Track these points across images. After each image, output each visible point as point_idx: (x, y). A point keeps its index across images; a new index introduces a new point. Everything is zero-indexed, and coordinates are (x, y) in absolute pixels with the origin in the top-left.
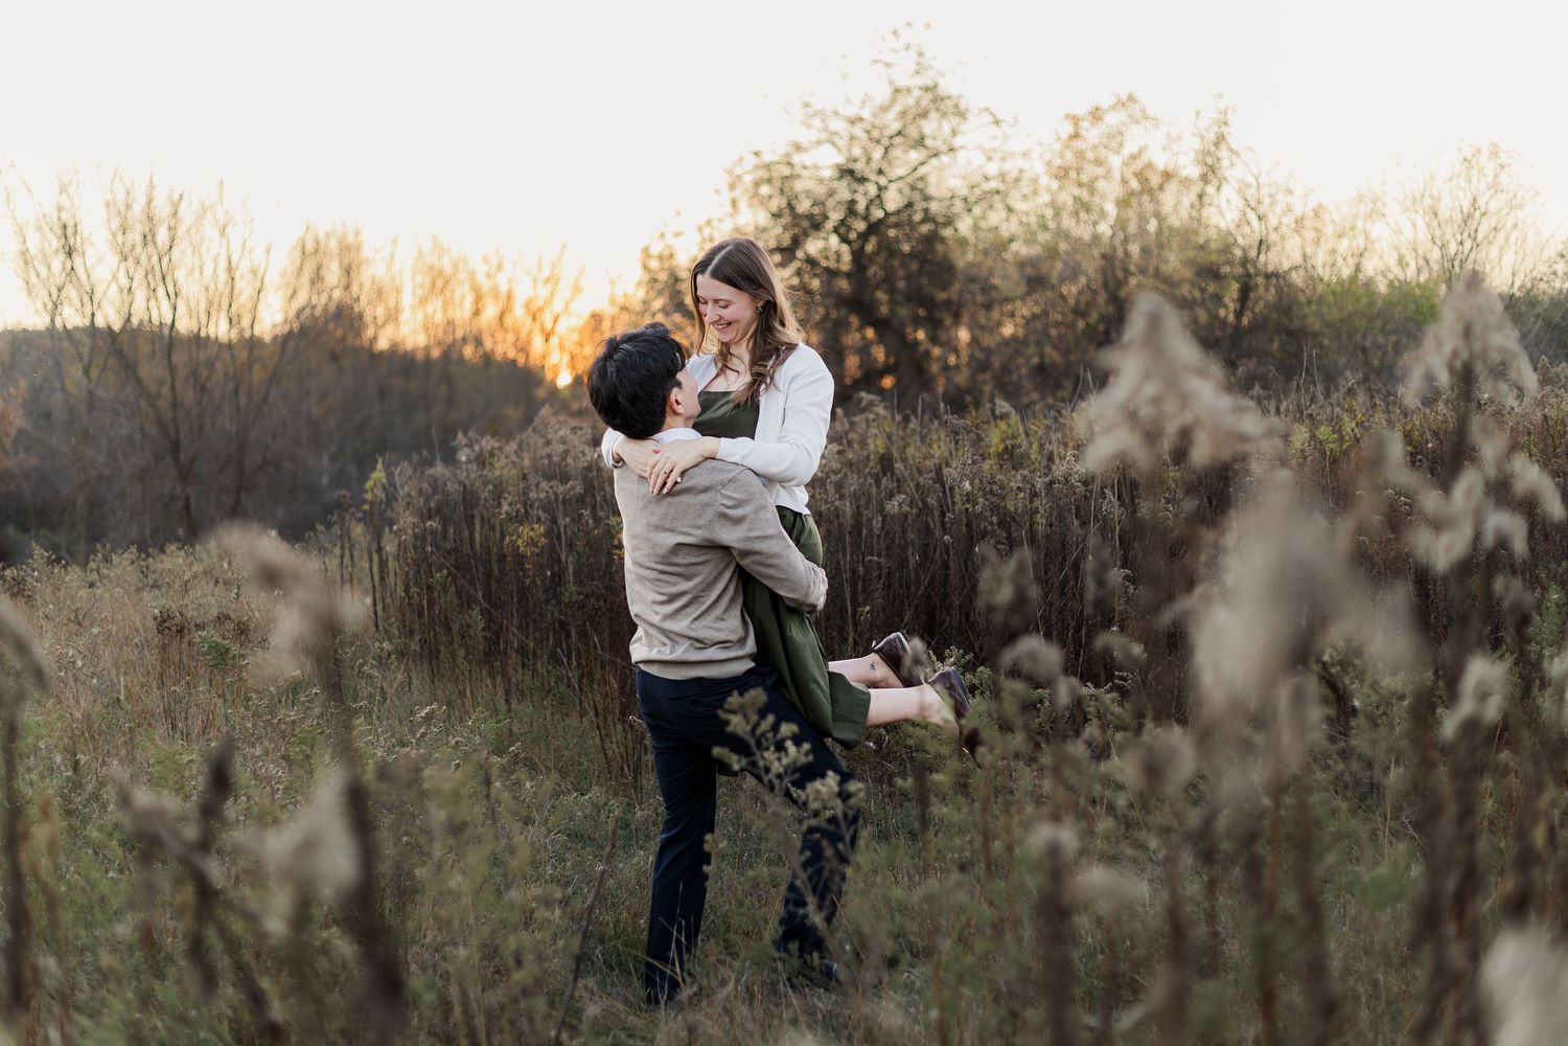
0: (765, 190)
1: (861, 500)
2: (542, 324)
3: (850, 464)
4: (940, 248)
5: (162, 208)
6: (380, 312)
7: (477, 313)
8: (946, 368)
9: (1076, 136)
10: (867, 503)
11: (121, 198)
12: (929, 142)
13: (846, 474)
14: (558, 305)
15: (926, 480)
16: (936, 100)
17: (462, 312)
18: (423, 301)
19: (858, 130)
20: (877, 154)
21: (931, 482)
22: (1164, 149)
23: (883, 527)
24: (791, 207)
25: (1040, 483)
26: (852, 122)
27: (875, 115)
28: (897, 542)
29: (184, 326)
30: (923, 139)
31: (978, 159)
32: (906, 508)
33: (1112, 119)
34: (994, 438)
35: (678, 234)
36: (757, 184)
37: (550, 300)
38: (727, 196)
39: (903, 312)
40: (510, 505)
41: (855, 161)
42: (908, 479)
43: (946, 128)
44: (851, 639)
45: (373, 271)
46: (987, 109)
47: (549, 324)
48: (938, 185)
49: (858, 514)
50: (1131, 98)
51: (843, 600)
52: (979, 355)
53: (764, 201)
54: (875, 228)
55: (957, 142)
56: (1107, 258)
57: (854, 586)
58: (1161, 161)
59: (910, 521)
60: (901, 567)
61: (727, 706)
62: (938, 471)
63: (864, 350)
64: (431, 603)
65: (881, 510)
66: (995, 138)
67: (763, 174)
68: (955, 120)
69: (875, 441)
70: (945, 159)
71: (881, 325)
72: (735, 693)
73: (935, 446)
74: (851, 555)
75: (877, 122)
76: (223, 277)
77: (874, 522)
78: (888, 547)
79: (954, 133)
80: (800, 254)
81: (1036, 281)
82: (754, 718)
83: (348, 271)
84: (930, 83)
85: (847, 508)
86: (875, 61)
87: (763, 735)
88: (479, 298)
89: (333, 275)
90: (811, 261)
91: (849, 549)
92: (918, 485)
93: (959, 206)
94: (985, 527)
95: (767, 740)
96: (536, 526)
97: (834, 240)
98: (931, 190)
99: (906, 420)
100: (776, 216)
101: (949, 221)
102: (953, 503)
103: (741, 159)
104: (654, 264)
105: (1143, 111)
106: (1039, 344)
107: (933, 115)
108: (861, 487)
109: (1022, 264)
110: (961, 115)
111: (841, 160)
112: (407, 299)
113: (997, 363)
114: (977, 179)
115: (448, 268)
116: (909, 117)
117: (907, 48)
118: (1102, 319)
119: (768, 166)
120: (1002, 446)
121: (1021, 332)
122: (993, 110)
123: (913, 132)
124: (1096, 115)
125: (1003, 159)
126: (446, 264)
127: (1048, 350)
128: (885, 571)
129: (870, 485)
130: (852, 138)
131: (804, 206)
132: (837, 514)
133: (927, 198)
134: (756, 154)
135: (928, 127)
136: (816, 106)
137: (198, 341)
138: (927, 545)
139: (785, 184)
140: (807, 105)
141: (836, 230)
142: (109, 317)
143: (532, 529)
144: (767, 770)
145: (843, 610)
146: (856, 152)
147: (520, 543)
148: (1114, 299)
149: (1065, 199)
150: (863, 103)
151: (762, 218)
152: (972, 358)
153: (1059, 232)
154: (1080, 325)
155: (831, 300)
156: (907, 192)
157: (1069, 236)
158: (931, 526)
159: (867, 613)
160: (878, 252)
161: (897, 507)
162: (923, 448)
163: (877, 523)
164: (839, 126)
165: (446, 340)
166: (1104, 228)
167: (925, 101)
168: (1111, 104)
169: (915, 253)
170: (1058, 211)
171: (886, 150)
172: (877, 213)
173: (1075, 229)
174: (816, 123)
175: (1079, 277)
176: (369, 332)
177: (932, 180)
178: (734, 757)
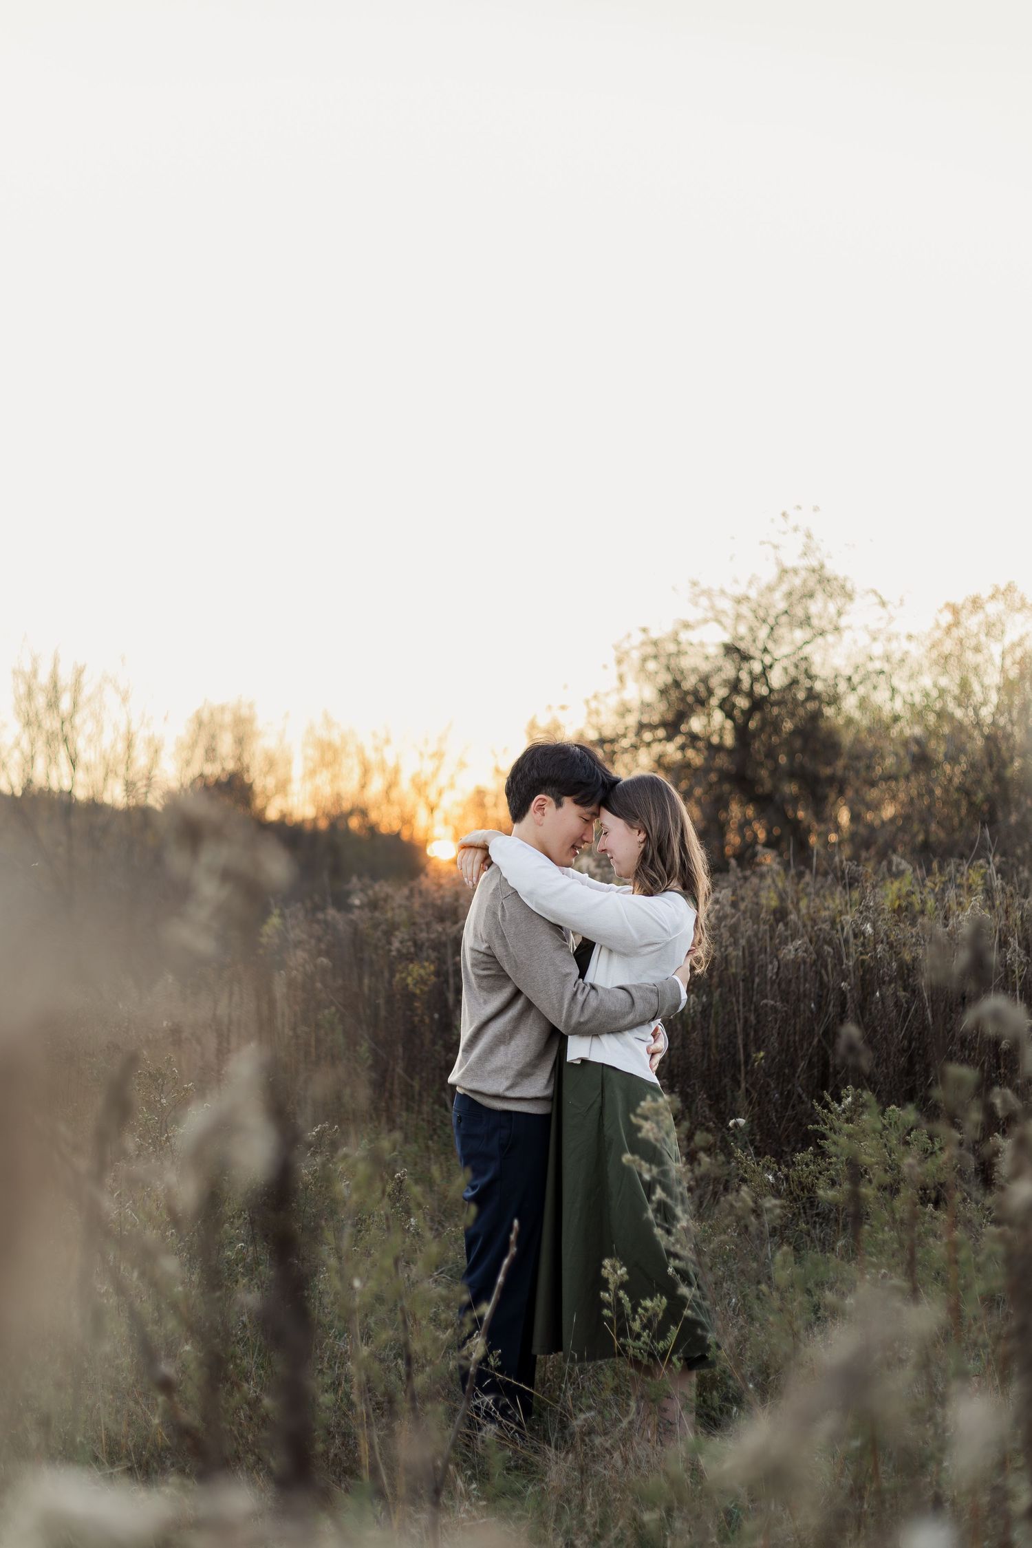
0: (652, 665)
1: (755, 946)
2: (427, 798)
3: (745, 914)
4: (822, 724)
5: (66, 678)
6: (270, 782)
7: (364, 785)
8: (827, 845)
9: (957, 623)
10: (762, 949)
11: (28, 668)
12: (815, 622)
13: (740, 920)
14: (443, 780)
15: (822, 928)
16: (822, 581)
17: (349, 787)
18: (312, 773)
19: (745, 610)
20: (763, 633)
21: (827, 930)
23: (777, 974)
24: (677, 684)
26: (738, 601)
27: (761, 595)
28: (792, 989)
29: (81, 794)
30: (809, 618)
31: (864, 639)
32: (802, 955)
33: (993, 609)
34: (889, 894)
35: (563, 708)
36: (644, 660)
37: (435, 774)
38: (613, 671)
39: (791, 788)
40: (401, 942)
41: (742, 639)
42: (802, 928)
43: (832, 608)
44: (743, 1087)
45: (265, 743)
46: (875, 592)
47: (433, 796)
48: (823, 664)
49: (751, 963)
50: (1010, 588)
51: (736, 1047)
52: (862, 830)
53: (650, 676)
54: (758, 704)
55: (843, 622)
56: (990, 739)
57: (747, 1035)
59: (804, 970)
60: (796, 1015)
62: (833, 920)
63: (745, 826)
64: (318, 1041)
65: (776, 955)
66: (881, 618)
67: (650, 650)
68: (840, 601)
69: (769, 895)
70: (830, 638)
71: (763, 802)
73: (830, 899)
74: (745, 1002)
75: (764, 602)
76: (121, 747)
77: (769, 968)
78: (782, 991)
79: (840, 614)
80: (683, 728)
81: (922, 760)
83: (240, 741)
84: (815, 564)
85: (742, 955)
86: (762, 543)
88: (366, 771)
89: (226, 745)
90: (693, 738)
91: (742, 997)
92: (812, 936)
93: (842, 687)
94: (884, 973)
96: (426, 964)
97: (718, 716)
98: (816, 670)
99: (800, 875)
100: (663, 692)
101: (834, 700)
102: (848, 955)
103: (629, 636)
105: (1022, 599)
106: (924, 821)
107: (820, 596)
108: (757, 932)
109: (906, 743)
110: (849, 596)
111: (727, 638)
112: (297, 770)
113: (881, 841)
114: (860, 659)
115: (337, 741)
116: (795, 597)
117: (796, 529)
118: (988, 799)
119: (655, 643)
120: (897, 903)
121: (903, 811)
122: (879, 592)
123: (799, 612)
124: (976, 604)
125: (889, 640)
126: (336, 738)
127: (934, 828)
128: (779, 1017)
129: (765, 931)
130: (739, 617)
131: (691, 682)
132: (730, 960)
133: (810, 677)
134: (644, 630)
135: (815, 607)
136: (704, 585)
137: (95, 807)
138: (821, 996)
139: (671, 660)
140: (695, 584)
141: (721, 706)
143: (423, 967)
145: (735, 1057)
146: (743, 630)
147: (409, 980)
148: (999, 779)
149: (949, 682)
150: (750, 583)
151: (649, 693)
152: (853, 836)
153: (942, 715)
154: (964, 805)
155: (713, 777)
156: (792, 671)
157: (951, 717)
158: (825, 977)
159: (762, 1059)
160: (761, 729)
161: (793, 952)
162: (817, 901)
163: (773, 969)
164: (726, 605)
165: (334, 812)
166: (986, 713)
167: (812, 582)
168: (990, 594)
169: (796, 732)
170: (942, 692)
171: (772, 629)
172: (762, 690)
173: (959, 713)
174: (704, 601)
175: (963, 759)
176: (259, 802)
177: (817, 659)
178: (645, 1165)
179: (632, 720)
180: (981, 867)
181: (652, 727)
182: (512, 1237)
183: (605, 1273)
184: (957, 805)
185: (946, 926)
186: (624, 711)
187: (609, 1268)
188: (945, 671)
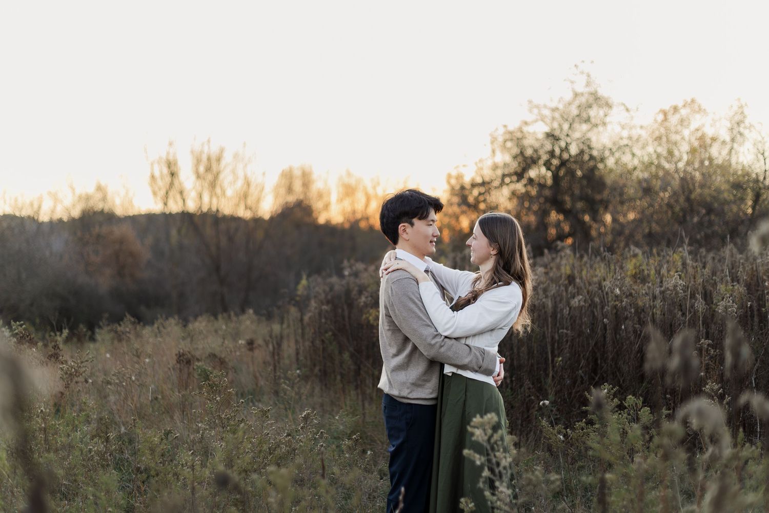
0: (509, 144)
1: (557, 299)
3: (552, 280)
4: (597, 173)
5: (214, 155)
6: (320, 205)
7: (367, 205)
8: (600, 234)
9: (666, 120)
10: (561, 300)
11: (198, 150)
12: (593, 120)
13: (549, 284)
15: (594, 288)
16: (596, 99)
17: (360, 206)
18: (341, 200)
19: (557, 115)
20: (566, 126)
21: (596, 289)
22: (711, 126)
23: (569, 314)
24: (522, 153)
25: (657, 291)
26: (553, 111)
27: (565, 107)
28: (577, 322)
30: (589, 118)
31: (618, 129)
32: (582, 303)
33: (683, 112)
34: (630, 266)
36: (505, 141)
38: (489, 148)
39: (580, 205)
40: (367, 298)
41: (555, 130)
42: (583, 288)
43: (601, 113)
44: (551, 375)
45: (318, 185)
46: (624, 104)
48: (597, 142)
49: (555, 307)
50: (693, 101)
51: (547, 353)
52: (617, 227)
53: (509, 149)
54: (563, 163)
55: (608, 119)
56: (683, 180)
57: (553, 345)
58: (710, 132)
59: (583, 311)
60: (579, 335)
61: (472, 424)
62: (600, 284)
63: (558, 225)
64: (324, 349)
65: (568, 304)
66: (626, 118)
67: (508, 136)
68: (606, 109)
69: (565, 268)
70: (601, 128)
71: (567, 213)
72: (478, 416)
73: (598, 271)
74: (552, 328)
75: (566, 110)
77: (565, 311)
78: (571, 325)
79: (605, 116)
80: (526, 176)
81: (647, 190)
82: (490, 432)
83: (305, 185)
84: (592, 90)
85: (550, 304)
87: (496, 443)
88: (368, 200)
89: (298, 187)
90: (531, 181)
91: (550, 326)
92: (588, 292)
93: (607, 153)
94: (627, 315)
95: (498, 445)
97: (543, 169)
98: (594, 144)
99: (582, 257)
100: (515, 157)
101: (602, 160)
102: (608, 302)
103: (497, 129)
104: (453, 181)
105: (699, 106)
106: (649, 222)
107: (595, 107)
108: (558, 291)
109: (640, 182)
110: (609, 105)
111: (547, 129)
112: (334, 198)
113: (627, 232)
114: (616, 139)
115: (353, 184)
116: (582, 108)
117: (582, 73)
118: (682, 210)
119: (511, 133)
120: (634, 271)
121: (638, 216)
122: (626, 105)
123: (584, 115)
124: (675, 109)
125: (631, 128)
126: (353, 182)
127: (654, 225)
128: (569, 339)
129: (563, 290)
130: (553, 119)
131: (529, 152)
132: (544, 306)
133: (590, 149)
134: (505, 126)
135: (592, 113)
136: (535, 103)
137: (234, 219)
138: (593, 324)
139: (519, 141)
141: (545, 165)
142: (191, 206)
144: (498, 464)
145: (546, 359)
146: (556, 125)
147: (371, 318)
148: (688, 199)
149: (662, 150)
150: (560, 101)
151: (508, 158)
152: (613, 229)
153: (659, 166)
154: (670, 213)
155: (542, 200)
156: (582, 146)
157: (663, 168)
158: (596, 314)
159: (560, 361)
160: (566, 175)
161: (577, 303)
162: (591, 272)
163: (566, 311)
164: (547, 112)
165: (352, 220)
166: (681, 165)
167: (591, 100)
168: (683, 104)
169: (584, 176)
170: (659, 156)
171: (571, 124)
172: (565, 156)
173: (667, 166)
174: (536, 111)
175: (669, 188)
176: (314, 215)
177: (594, 139)
178: (477, 456)
179: (499, 172)
180: (681, 252)
181: (509, 175)
182: (401, 498)
183: (462, 506)
184: (666, 212)
185: (661, 286)
186: (495, 167)
187: (464, 503)
188: (660, 145)
